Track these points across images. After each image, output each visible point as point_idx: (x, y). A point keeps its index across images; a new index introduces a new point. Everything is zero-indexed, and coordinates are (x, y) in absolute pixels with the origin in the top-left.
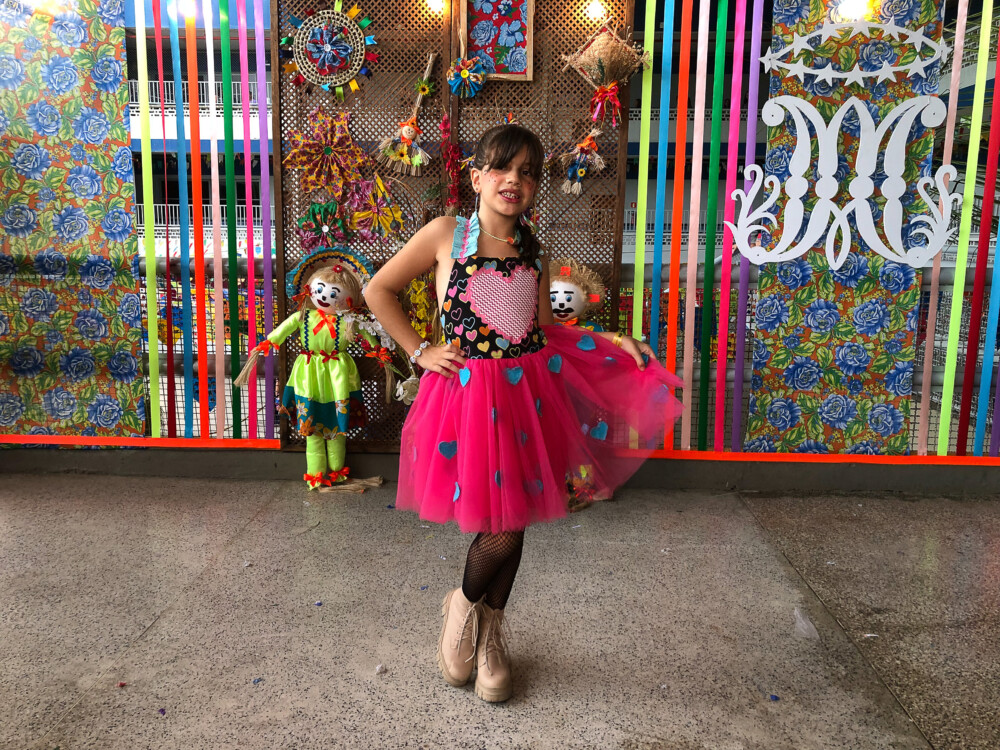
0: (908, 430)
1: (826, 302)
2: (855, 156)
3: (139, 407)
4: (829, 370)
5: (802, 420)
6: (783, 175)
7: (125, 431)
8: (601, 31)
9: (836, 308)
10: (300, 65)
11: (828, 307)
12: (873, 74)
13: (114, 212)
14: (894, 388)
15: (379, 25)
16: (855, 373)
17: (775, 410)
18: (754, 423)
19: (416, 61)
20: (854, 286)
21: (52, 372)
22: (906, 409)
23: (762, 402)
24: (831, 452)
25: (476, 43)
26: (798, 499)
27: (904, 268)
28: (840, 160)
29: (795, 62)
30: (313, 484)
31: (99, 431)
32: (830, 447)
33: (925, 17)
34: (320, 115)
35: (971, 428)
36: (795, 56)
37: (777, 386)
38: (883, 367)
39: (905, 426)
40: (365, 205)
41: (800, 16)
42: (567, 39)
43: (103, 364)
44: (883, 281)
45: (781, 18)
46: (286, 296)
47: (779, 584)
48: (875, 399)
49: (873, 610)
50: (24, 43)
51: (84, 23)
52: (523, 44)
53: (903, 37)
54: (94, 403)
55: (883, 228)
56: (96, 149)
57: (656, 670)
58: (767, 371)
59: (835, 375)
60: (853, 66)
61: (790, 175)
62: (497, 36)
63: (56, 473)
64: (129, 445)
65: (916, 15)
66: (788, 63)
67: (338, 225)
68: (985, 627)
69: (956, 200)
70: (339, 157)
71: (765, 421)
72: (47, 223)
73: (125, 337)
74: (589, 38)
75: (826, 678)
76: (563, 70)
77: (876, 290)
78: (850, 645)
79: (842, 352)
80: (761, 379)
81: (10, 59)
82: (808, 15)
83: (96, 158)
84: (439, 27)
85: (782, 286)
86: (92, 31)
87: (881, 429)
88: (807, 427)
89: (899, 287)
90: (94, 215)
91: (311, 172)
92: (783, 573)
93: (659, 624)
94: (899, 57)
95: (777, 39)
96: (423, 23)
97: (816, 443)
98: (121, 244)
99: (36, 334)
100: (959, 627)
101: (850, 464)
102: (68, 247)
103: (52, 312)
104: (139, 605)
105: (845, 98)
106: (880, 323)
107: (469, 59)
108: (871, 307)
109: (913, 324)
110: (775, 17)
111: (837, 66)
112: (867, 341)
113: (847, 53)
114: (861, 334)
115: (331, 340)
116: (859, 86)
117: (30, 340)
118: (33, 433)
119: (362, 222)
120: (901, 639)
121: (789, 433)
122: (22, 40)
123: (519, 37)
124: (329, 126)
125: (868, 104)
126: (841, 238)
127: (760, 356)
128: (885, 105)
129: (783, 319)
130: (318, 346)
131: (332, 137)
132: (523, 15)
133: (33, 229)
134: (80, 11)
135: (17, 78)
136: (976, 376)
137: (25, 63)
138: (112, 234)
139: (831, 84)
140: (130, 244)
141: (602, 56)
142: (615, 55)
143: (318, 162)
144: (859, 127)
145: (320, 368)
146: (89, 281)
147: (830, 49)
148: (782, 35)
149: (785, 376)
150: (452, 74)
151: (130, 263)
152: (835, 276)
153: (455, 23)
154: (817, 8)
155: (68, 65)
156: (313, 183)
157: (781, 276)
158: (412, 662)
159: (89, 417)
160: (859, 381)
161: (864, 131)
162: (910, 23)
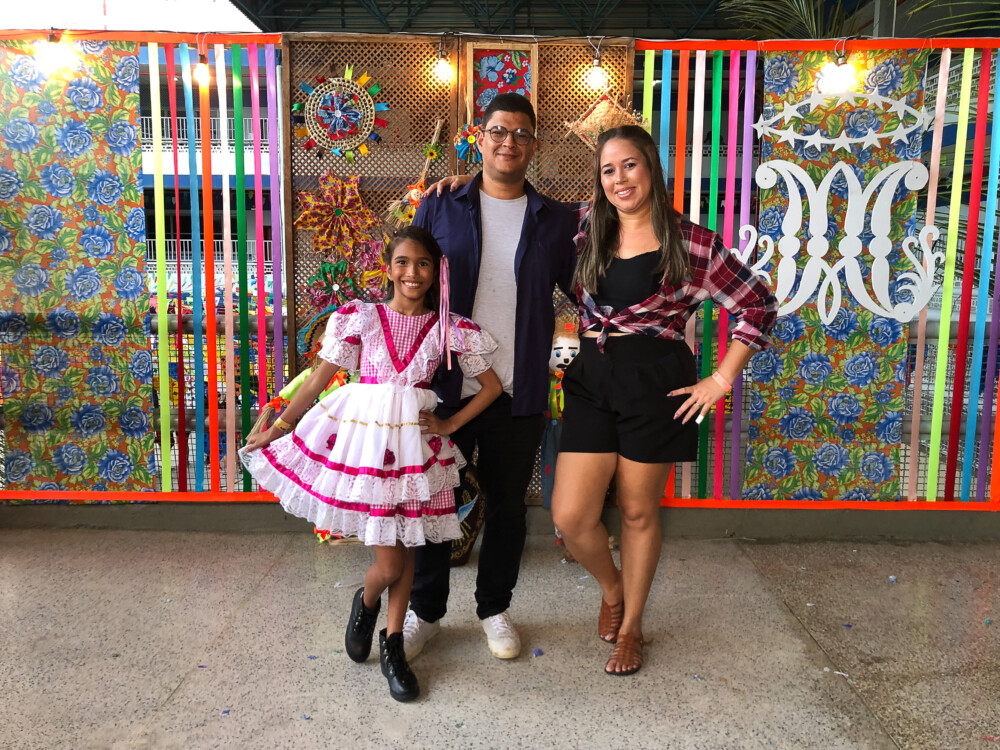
0: (899, 477)
1: (819, 355)
2: (843, 217)
3: (150, 462)
4: (823, 420)
5: (797, 468)
6: (777, 233)
7: (135, 486)
8: (602, 100)
9: (828, 361)
10: (313, 131)
11: (821, 359)
12: (858, 140)
13: (126, 272)
14: (884, 436)
15: (388, 92)
16: (847, 422)
17: (771, 459)
18: (752, 472)
19: (424, 127)
20: (845, 340)
21: (63, 428)
22: (897, 457)
23: (759, 451)
24: (826, 499)
26: (793, 546)
27: (892, 322)
28: (829, 220)
29: (786, 129)
30: (323, 537)
31: (109, 486)
32: (824, 494)
33: (908, 86)
34: (331, 178)
35: (957, 474)
36: (786, 122)
37: (773, 435)
38: (874, 417)
39: (895, 473)
40: (374, 264)
41: (790, 86)
42: (569, 107)
43: (114, 420)
44: (872, 335)
45: (771, 87)
46: (296, 352)
47: (782, 634)
48: (867, 447)
49: (873, 658)
50: (38, 107)
51: (99, 89)
53: (887, 106)
54: (104, 458)
55: (871, 284)
56: (109, 210)
57: (670, 724)
58: (763, 421)
59: (828, 424)
60: (840, 132)
61: (782, 235)
63: (66, 528)
64: (140, 500)
65: (898, 85)
66: (780, 129)
67: (350, 282)
68: (979, 675)
69: (939, 259)
70: (350, 218)
71: (762, 469)
72: (60, 282)
73: (136, 393)
74: (591, 106)
75: (833, 729)
76: (566, 136)
77: (865, 343)
78: (853, 696)
79: (835, 402)
80: (758, 430)
81: (24, 123)
82: (797, 84)
83: (110, 219)
84: (447, 94)
85: (776, 341)
86: (106, 96)
87: (873, 477)
88: (802, 475)
89: (888, 341)
90: (107, 274)
91: (321, 232)
92: (785, 622)
93: (670, 677)
94: (883, 124)
95: (769, 107)
96: (431, 90)
97: (811, 490)
98: (133, 302)
99: (48, 391)
100: (954, 675)
101: (845, 510)
102: (80, 305)
103: (64, 369)
104: (162, 666)
105: (832, 164)
106: (870, 376)
107: (475, 125)
108: (861, 359)
109: (902, 376)
110: (766, 86)
111: (825, 133)
113: (834, 121)
114: (852, 385)
116: (846, 151)
117: (41, 397)
118: (43, 489)
119: (372, 280)
120: (901, 688)
121: (785, 480)
122: (36, 104)
124: (340, 189)
125: (855, 168)
126: (832, 294)
127: (757, 408)
128: (870, 169)
129: (778, 372)
131: (342, 199)
132: (527, 84)
133: (45, 288)
134: (95, 78)
135: (31, 141)
136: (962, 426)
137: (40, 127)
138: (125, 293)
139: (819, 149)
140: (142, 303)
141: (604, 123)
142: (616, 122)
143: (329, 223)
144: (847, 188)
146: (101, 338)
147: (818, 117)
148: (773, 104)
149: (780, 426)
150: (459, 140)
151: (141, 320)
152: (827, 330)
153: (462, 90)
154: (805, 78)
155: (82, 129)
156: (324, 243)
158: (436, 721)
159: (100, 473)
160: (851, 430)
161: (852, 193)
162: (893, 92)
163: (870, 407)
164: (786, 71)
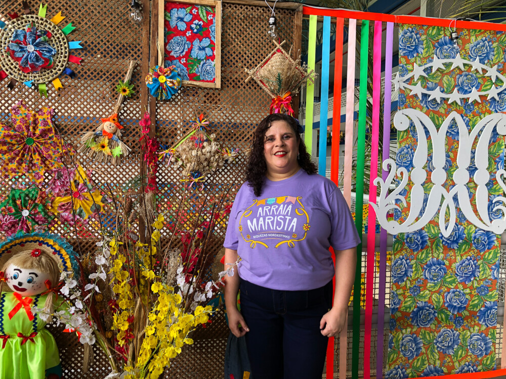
0: (495, 348)
1: (438, 260)
2: (456, 154)
4: (441, 311)
5: (423, 350)
6: (410, 166)
8: (276, 52)
9: (444, 264)
10: (2, 62)
11: (439, 263)
12: (466, 96)
14: (484, 321)
15: (82, 32)
16: (458, 311)
17: (404, 344)
18: (392, 356)
20: (456, 248)
22: (493, 334)
23: (397, 339)
24: (446, 374)
25: (172, 54)
27: (488, 234)
28: (446, 156)
29: (415, 84)
32: (445, 370)
33: (497, 58)
34: (23, 109)
37: (406, 325)
38: (476, 306)
40: (66, 190)
41: (418, 52)
42: (248, 56)
44: (475, 243)
45: (404, 52)
48: (472, 330)
52: (212, 58)
53: (484, 71)
55: (476, 206)
58: (399, 314)
59: (444, 312)
60: (453, 89)
61: (413, 167)
62: (190, 50)
65: (491, 57)
66: (410, 84)
67: (39, 210)
70: (42, 147)
71: (399, 353)
76: (246, 81)
77: (469, 250)
79: (449, 296)
80: (395, 322)
82: (422, 51)
85: (409, 250)
87: (477, 353)
88: (427, 356)
89: (485, 247)
94: (482, 85)
95: (403, 67)
97: (435, 367)
105: (447, 114)
106: (473, 274)
107: (165, 67)
108: (467, 262)
109: (496, 274)
110: (400, 51)
111: (442, 89)
112: (465, 287)
113: (448, 80)
114: (461, 283)
115: (28, 322)
116: (457, 104)
119: (63, 205)
121: (416, 361)
123: (209, 52)
124: (32, 119)
125: (463, 117)
126: (449, 213)
127: (395, 304)
128: (473, 118)
129: (409, 274)
130: (14, 329)
131: (34, 129)
132: (212, 34)
139: (439, 102)
142: (290, 72)
143: (19, 151)
144: (458, 133)
145: (16, 351)
147: (437, 77)
148: (406, 65)
149: (412, 318)
150: (151, 79)
152: (443, 241)
154: (428, 47)
156: (14, 171)
157: (407, 242)
160: (461, 317)
161: (462, 136)
162: (488, 62)
163: (473, 299)
164: (415, 40)
